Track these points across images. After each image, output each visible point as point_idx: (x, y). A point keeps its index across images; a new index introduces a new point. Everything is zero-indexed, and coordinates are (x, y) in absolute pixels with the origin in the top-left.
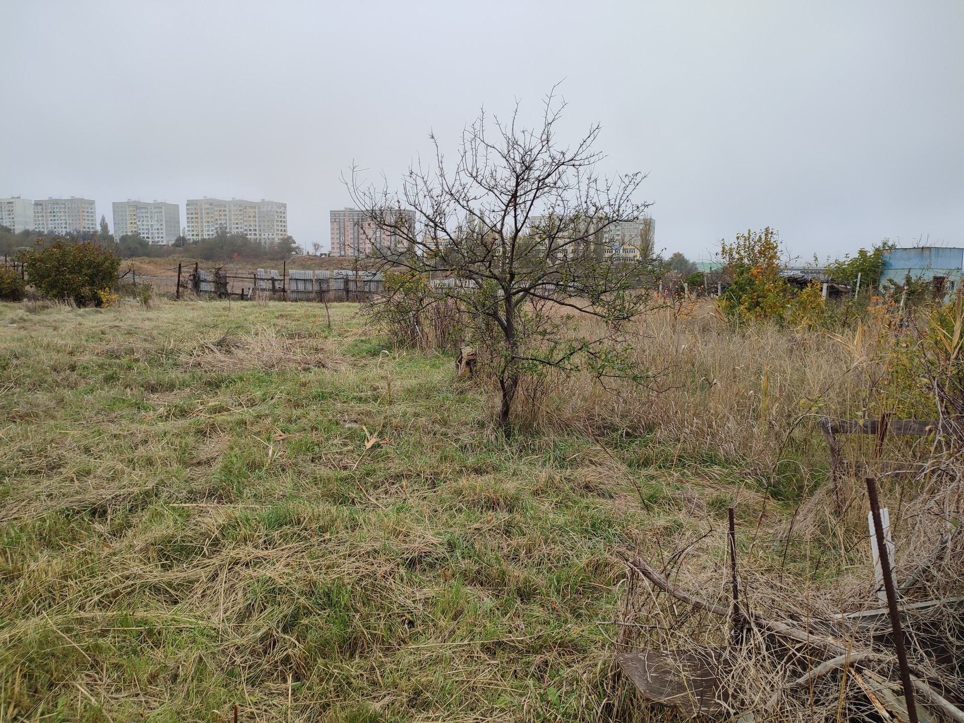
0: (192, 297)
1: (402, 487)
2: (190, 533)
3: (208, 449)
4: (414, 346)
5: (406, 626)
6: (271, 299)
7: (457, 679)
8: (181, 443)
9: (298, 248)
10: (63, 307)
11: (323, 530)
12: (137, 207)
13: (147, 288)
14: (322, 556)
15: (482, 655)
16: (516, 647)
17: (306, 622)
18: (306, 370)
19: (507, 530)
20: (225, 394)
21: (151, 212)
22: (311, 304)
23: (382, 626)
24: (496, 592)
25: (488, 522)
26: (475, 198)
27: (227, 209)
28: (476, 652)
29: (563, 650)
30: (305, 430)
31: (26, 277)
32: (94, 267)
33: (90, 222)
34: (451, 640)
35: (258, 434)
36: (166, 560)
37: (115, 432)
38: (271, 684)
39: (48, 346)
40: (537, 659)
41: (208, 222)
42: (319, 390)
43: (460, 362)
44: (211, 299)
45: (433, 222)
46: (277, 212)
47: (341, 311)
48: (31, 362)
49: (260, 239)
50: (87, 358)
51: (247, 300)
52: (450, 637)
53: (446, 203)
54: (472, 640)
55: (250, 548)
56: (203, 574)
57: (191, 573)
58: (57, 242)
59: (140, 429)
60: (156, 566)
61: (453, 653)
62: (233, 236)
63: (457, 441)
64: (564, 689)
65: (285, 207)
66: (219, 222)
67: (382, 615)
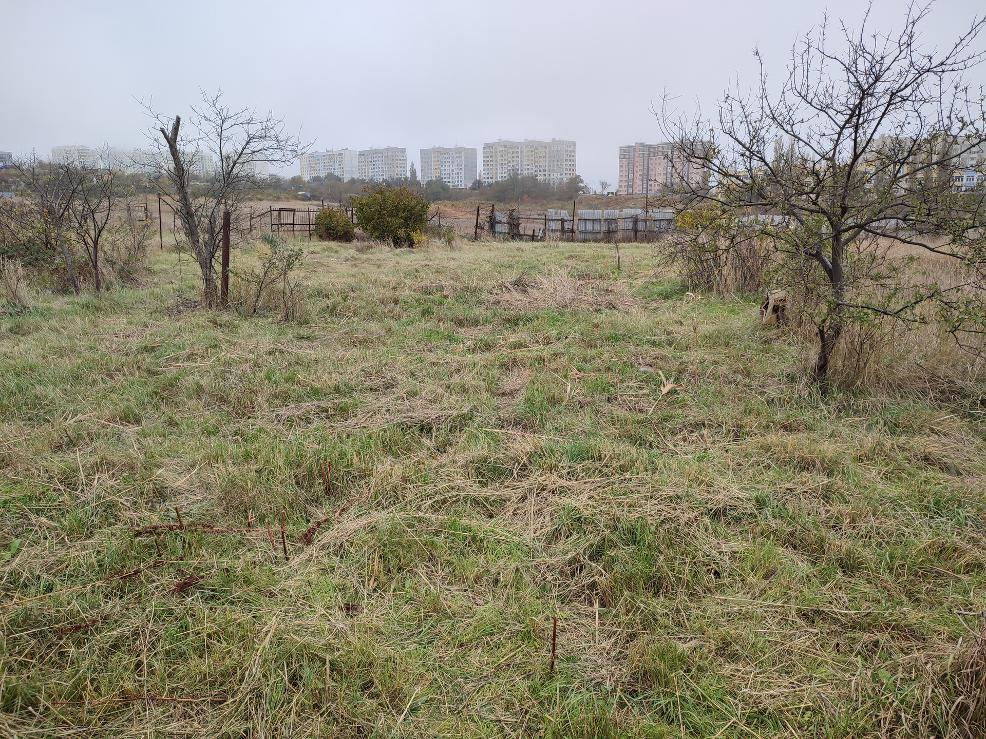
0: (488, 238)
1: (702, 436)
2: (502, 457)
3: (511, 381)
4: (710, 289)
5: (712, 575)
6: (562, 240)
7: (770, 639)
8: (488, 373)
9: (585, 187)
10: (383, 247)
11: (623, 469)
12: (441, 152)
13: (450, 229)
14: (624, 494)
15: (798, 620)
16: (838, 619)
17: (613, 554)
18: (598, 311)
19: (826, 495)
20: (523, 332)
21: (452, 157)
22: (599, 245)
23: (687, 571)
24: (812, 559)
25: (803, 483)
26: (802, 121)
27: (519, 150)
28: (791, 616)
29: (898, 634)
30: (599, 370)
31: (355, 221)
32: (408, 211)
33: (402, 169)
34: (762, 598)
35: (556, 371)
36: (482, 477)
37: (433, 360)
38: (579, 605)
39: (376, 281)
40: (866, 637)
41: (502, 164)
42: (612, 332)
43: (766, 307)
44: (505, 240)
45: (749, 151)
46: (567, 151)
47: (631, 252)
48: (364, 295)
49: (549, 180)
50: (407, 293)
51: (537, 241)
52: (761, 594)
53: (766, 129)
54: (786, 602)
55: (554, 477)
56: (514, 495)
57: (504, 493)
58: (378, 189)
59: (454, 359)
60: (475, 482)
61: (765, 611)
62: (524, 178)
63: (762, 394)
64: (900, 675)
65: (575, 146)
66: (512, 164)
67: (687, 560)
